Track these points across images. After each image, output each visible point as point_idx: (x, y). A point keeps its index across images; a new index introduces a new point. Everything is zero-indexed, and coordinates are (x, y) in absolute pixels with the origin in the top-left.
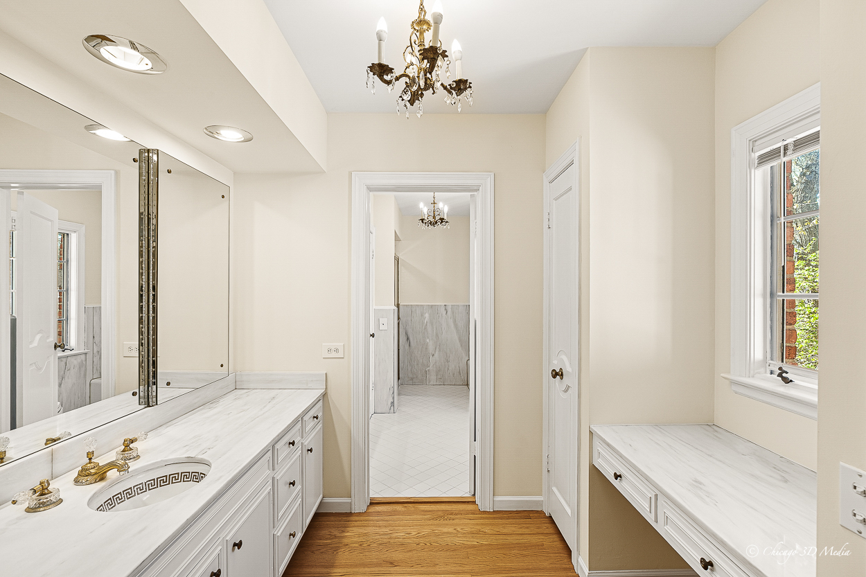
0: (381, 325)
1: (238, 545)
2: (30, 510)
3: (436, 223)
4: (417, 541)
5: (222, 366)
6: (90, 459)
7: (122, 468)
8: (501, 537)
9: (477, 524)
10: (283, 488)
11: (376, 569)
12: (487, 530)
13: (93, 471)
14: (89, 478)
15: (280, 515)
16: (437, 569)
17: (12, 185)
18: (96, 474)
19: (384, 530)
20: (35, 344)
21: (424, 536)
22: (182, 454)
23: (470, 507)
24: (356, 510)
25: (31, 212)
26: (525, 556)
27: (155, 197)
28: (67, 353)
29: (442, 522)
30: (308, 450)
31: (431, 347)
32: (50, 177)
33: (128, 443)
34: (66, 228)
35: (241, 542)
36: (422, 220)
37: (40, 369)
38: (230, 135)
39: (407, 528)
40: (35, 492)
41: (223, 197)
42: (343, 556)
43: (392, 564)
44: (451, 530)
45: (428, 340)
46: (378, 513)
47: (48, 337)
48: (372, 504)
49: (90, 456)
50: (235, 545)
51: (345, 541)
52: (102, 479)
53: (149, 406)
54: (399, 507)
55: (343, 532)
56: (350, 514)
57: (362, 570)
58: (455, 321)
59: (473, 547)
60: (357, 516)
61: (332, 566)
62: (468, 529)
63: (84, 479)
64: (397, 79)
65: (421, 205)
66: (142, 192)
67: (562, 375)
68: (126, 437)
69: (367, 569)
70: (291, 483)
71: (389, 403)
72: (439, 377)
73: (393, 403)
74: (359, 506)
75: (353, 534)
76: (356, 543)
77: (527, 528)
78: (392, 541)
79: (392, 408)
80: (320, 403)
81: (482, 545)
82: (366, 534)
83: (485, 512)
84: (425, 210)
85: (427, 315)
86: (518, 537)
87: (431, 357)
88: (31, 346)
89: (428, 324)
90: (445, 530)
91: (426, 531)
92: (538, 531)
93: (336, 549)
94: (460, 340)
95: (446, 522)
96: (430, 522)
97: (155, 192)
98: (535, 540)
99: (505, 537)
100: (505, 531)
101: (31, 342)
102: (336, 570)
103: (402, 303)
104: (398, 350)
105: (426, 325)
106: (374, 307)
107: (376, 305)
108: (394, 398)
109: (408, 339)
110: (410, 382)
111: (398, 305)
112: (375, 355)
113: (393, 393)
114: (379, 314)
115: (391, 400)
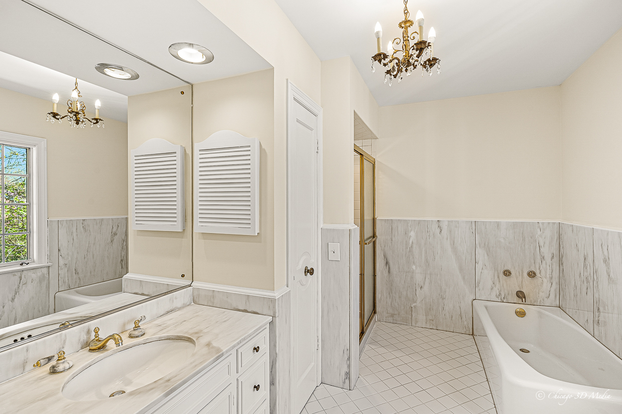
0: (331, 253)
31: (419, 278)
45: (414, 267)
58: (453, 244)
71: (343, 374)
72: (430, 317)
73: (348, 374)
79: (347, 381)
85: (412, 234)
87: (418, 290)
89: (414, 246)
94: (461, 269)
103: (379, 217)
104: (374, 276)
105: (412, 247)
106: (321, 225)
107: (324, 222)
108: (349, 366)
109: (387, 263)
110: (391, 319)
111: (374, 220)
112: (323, 298)
113: (349, 359)
114: (328, 236)
115: (345, 369)
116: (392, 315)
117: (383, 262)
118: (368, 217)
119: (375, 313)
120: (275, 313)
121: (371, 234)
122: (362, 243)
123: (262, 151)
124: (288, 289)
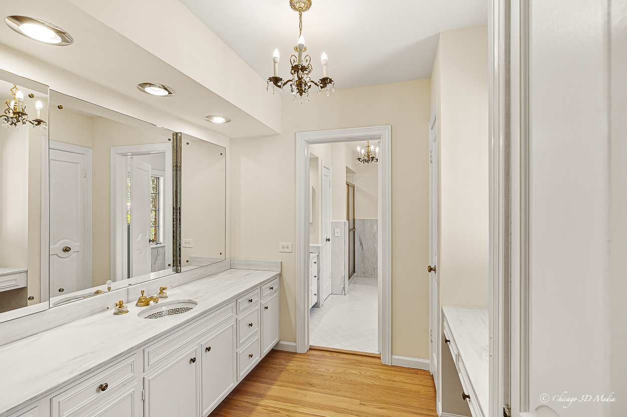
0: (336, 233)
1: (208, 349)
2: (115, 314)
3: (369, 160)
4: (332, 375)
5: (221, 254)
6: (143, 294)
7: (156, 301)
8: (391, 382)
9: (377, 372)
10: (244, 326)
11: (301, 387)
12: (382, 376)
13: (143, 300)
14: (141, 304)
15: (241, 341)
16: (339, 393)
17: (128, 154)
18: (144, 302)
19: (313, 365)
20: (139, 239)
21: (337, 373)
22: (186, 298)
23: (376, 361)
24: (299, 351)
25: (137, 168)
26: (402, 396)
27: (180, 160)
28: (158, 245)
29: (353, 366)
30: (265, 308)
32: (143, 148)
33: (162, 289)
34: (157, 173)
35: (210, 348)
36: (359, 159)
37: (142, 253)
38: (218, 120)
39: (328, 366)
40: (117, 305)
41: (221, 154)
42: (284, 376)
43: (311, 385)
44: (357, 372)
46: (313, 355)
47: (146, 236)
48: (310, 349)
49: (143, 292)
50: (207, 349)
51: (288, 368)
52: (147, 305)
53: (177, 273)
54: (327, 354)
55: (288, 362)
56: (296, 353)
57: (292, 385)
59: (369, 385)
60: (299, 355)
61: (276, 380)
62: (369, 374)
63: (139, 304)
64: (285, 84)
65: (358, 149)
66: (174, 156)
67: (435, 270)
68: (161, 287)
69: (295, 385)
70: (250, 325)
71: (342, 288)
73: (344, 288)
74: (302, 349)
75: (293, 365)
76: (293, 370)
77: (412, 380)
78: (316, 373)
79: (344, 291)
80: (277, 280)
81: (375, 385)
82: (301, 366)
83: (385, 365)
84: (363, 151)
85: (375, 227)
86: (402, 384)
88: (137, 240)
90: (353, 372)
91: (340, 370)
92: (420, 383)
93: (281, 371)
95: (355, 367)
96: (344, 366)
97: (180, 156)
98: (414, 388)
99: (393, 383)
100: (395, 379)
101: (137, 238)
102: (277, 383)
103: (356, 218)
104: (354, 251)
105: (375, 234)
106: (331, 220)
107: (332, 219)
108: (344, 284)
109: (361, 244)
110: (363, 275)
111: (354, 219)
112: (332, 254)
113: (344, 281)
114: (334, 225)
115: (343, 286)
116: (364, 273)
117: (359, 243)
118: (351, 218)
119: (354, 272)
120: (319, 252)
121: (353, 228)
122: (349, 231)
123: (313, 189)
124: (322, 245)
